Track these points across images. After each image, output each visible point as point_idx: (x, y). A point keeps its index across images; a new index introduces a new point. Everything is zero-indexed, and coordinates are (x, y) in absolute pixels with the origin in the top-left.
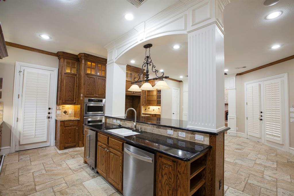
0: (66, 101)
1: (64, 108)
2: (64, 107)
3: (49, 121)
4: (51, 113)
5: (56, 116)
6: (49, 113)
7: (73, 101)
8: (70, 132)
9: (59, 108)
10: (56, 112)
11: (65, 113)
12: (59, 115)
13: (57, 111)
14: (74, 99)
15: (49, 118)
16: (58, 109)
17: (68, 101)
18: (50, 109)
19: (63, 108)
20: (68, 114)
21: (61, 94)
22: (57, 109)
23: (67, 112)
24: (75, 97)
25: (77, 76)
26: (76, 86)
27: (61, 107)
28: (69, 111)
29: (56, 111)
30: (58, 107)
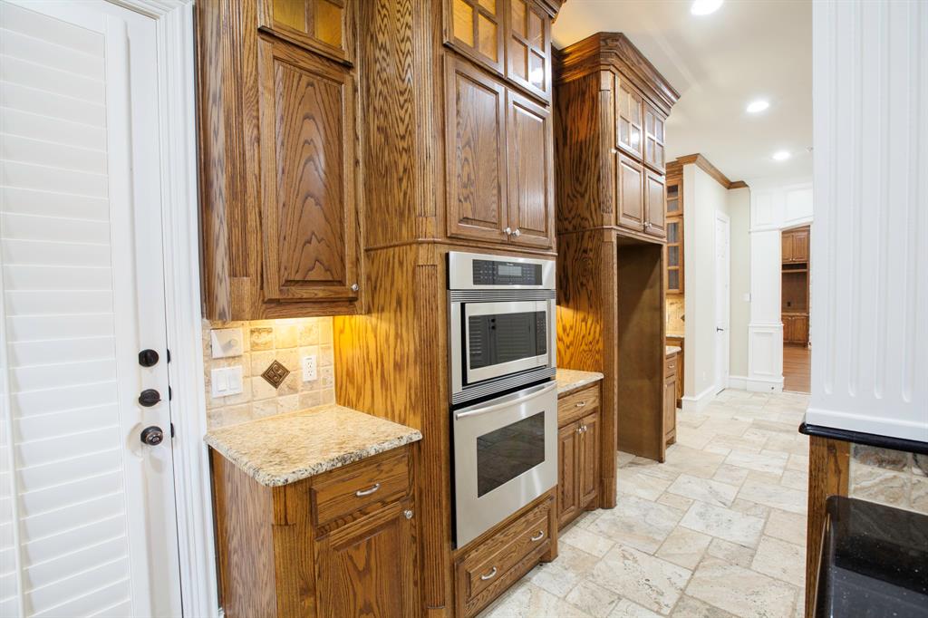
0: (289, 282)
1: (267, 346)
2: (264, 338)
3: (158, 466)
4: (164, 395)
5: (209, 417)
6: (149, 398)
7: (341, 283)
8: (361, 566)
9: (228, 346)
10: (208, 383)
11: (275, 384)
12: (232, 401)
13: (214, 371)
14: (348, 266)
15: (150, 437)
16: (218, 352)
17: (305, 283)
18: (148, 358)
19: (254, 346)
20: (293, 389)
21: (238, 223)
22: (210, 359)
23: (286, 372)
24: (349, 252)
25: (357, 74)
26: (357, 162)
27: (240, 333)
28: (304, 363)
29: (207, 374)
30: (217, 339)
